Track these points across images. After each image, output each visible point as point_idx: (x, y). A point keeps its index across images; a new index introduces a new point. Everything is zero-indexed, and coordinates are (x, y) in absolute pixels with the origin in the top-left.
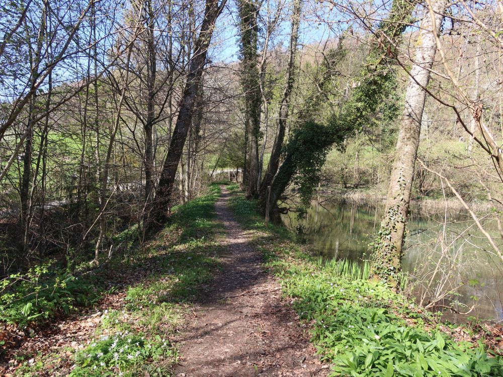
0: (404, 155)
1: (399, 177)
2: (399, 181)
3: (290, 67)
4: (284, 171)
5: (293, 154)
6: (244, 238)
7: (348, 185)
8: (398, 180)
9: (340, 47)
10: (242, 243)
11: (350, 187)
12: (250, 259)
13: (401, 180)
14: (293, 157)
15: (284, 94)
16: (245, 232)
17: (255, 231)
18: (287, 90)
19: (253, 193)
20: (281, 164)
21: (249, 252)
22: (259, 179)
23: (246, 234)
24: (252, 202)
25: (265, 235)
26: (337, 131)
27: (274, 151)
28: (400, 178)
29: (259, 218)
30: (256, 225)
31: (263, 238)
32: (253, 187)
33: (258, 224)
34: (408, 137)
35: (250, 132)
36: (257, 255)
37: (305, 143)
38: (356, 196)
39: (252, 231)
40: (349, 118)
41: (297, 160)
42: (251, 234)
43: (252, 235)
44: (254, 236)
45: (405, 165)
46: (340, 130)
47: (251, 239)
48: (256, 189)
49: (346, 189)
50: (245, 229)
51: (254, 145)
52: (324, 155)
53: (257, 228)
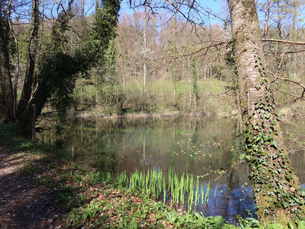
0: (252, 33)
1: (254, 61)
2: (256, 66)
3: (35, 12)
4: (40, 95)
5: (48, 80)
6: (11, 165)
7: (78, 109)
8: (255, 64)
9: (70, 9)
10: (10, 175)
11: (79, 110)
12: (35, 206)
13: (258, 64)
14: (48, 82)
15: (31, 33)
16: (11, 157)
17: (23, 154)
18: (34, 31)
19: (10, 117)
20: (33, 92)
21: (28, 190)
22: (14, 104)
23: (12, 160)
24: (10, 125)
25: (38, 157)
26: (82, 62)
27: (26, 81)
28: (256, 62)
29: (21, 138)
30: (21, 146)
31: (36, 161)
32: (9, 112)
33: (23, 145)
34: (250, 11)
35: (2, 65)
36: (42, 195)
37: (57, 70)
38: (85, 115)
39: (19, 155)
40: (90, 52)
41: (52, 84)
42: (19, 158)
43: (21, 160)
44: (24, 161)
45: (256, 45)
46: (84, 61)
47: (21, 166)
48: (13, 114)
49: (76, 112)
50: (9, 153)
51: (7, 76)
52: (74, 80)
53: (24, 150)
